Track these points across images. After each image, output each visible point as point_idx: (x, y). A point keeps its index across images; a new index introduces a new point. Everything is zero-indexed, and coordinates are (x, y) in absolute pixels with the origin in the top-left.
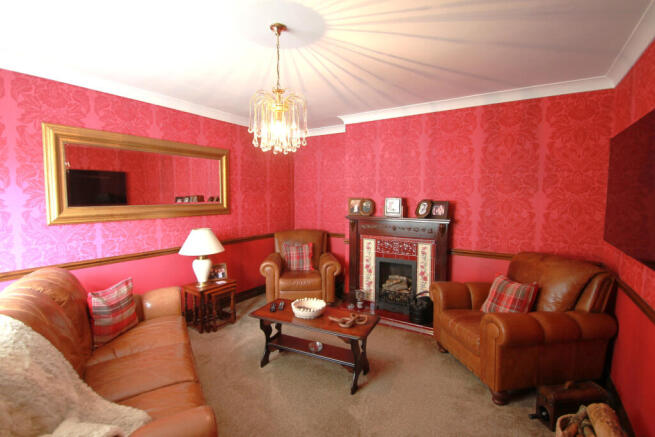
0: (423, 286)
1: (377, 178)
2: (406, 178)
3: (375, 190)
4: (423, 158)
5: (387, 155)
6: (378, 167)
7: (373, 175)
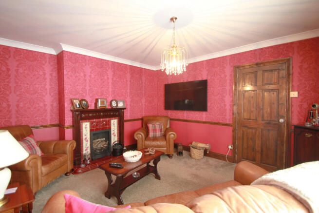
0: (114, 139)
1: (88, 88)
2: (103, 89)
3: (86, 95)
4: (110, 81)
5: (93, 76)
6: (88, 81)
7: (85, 86)
